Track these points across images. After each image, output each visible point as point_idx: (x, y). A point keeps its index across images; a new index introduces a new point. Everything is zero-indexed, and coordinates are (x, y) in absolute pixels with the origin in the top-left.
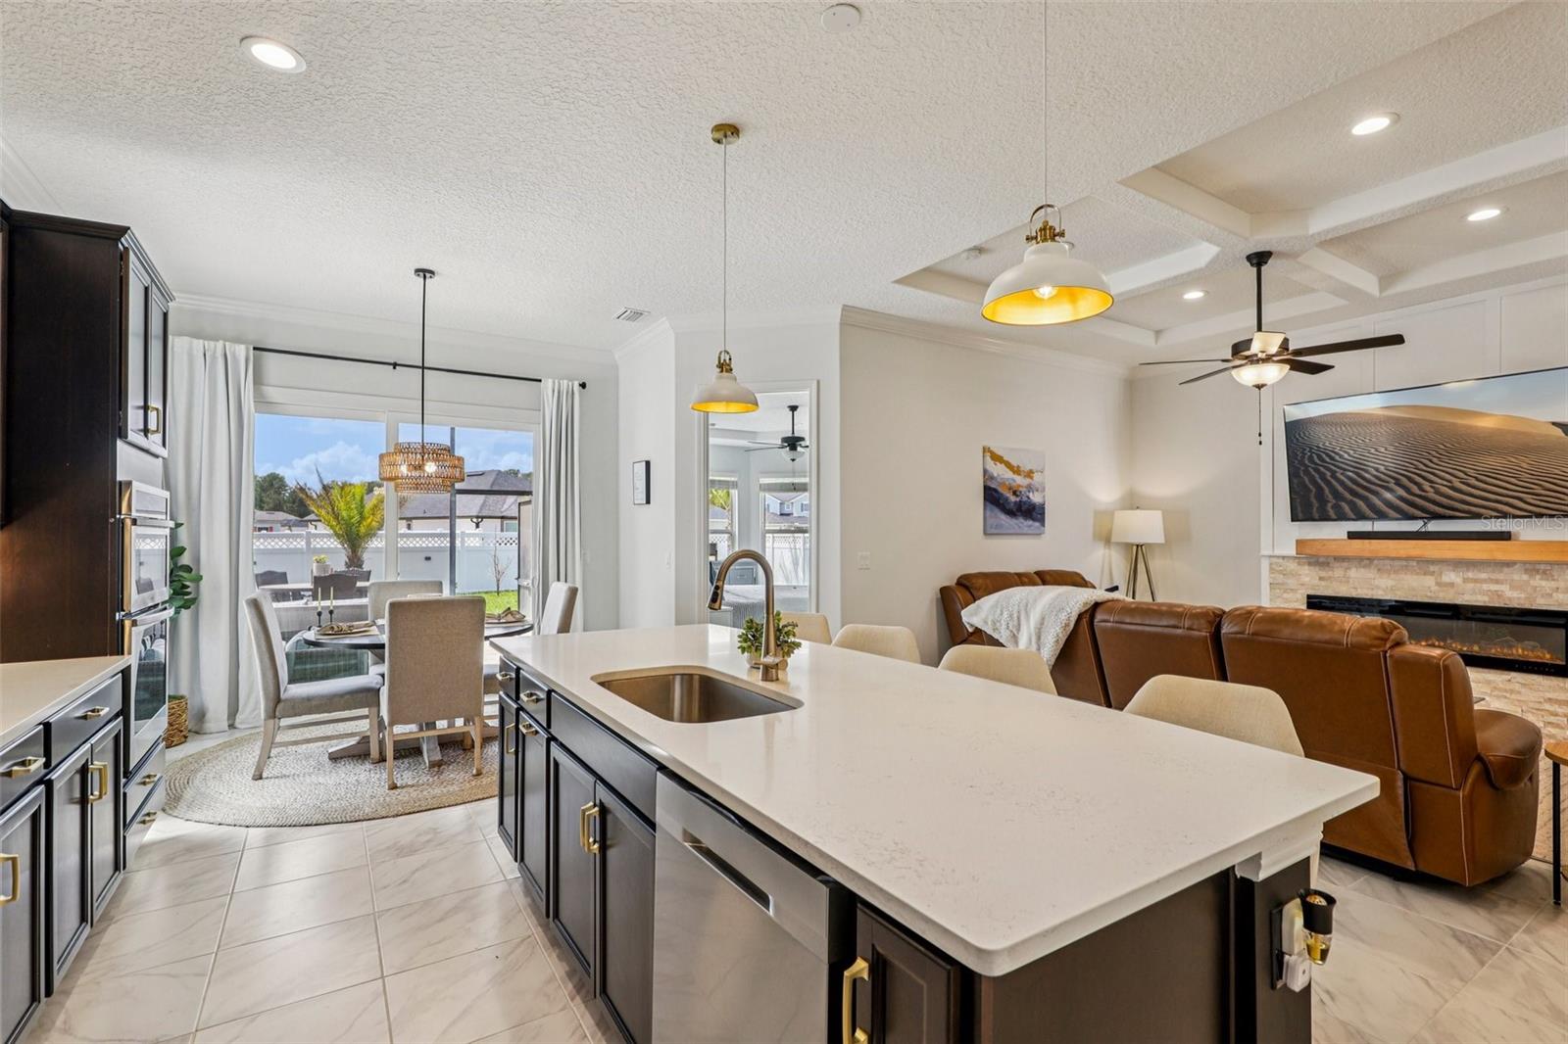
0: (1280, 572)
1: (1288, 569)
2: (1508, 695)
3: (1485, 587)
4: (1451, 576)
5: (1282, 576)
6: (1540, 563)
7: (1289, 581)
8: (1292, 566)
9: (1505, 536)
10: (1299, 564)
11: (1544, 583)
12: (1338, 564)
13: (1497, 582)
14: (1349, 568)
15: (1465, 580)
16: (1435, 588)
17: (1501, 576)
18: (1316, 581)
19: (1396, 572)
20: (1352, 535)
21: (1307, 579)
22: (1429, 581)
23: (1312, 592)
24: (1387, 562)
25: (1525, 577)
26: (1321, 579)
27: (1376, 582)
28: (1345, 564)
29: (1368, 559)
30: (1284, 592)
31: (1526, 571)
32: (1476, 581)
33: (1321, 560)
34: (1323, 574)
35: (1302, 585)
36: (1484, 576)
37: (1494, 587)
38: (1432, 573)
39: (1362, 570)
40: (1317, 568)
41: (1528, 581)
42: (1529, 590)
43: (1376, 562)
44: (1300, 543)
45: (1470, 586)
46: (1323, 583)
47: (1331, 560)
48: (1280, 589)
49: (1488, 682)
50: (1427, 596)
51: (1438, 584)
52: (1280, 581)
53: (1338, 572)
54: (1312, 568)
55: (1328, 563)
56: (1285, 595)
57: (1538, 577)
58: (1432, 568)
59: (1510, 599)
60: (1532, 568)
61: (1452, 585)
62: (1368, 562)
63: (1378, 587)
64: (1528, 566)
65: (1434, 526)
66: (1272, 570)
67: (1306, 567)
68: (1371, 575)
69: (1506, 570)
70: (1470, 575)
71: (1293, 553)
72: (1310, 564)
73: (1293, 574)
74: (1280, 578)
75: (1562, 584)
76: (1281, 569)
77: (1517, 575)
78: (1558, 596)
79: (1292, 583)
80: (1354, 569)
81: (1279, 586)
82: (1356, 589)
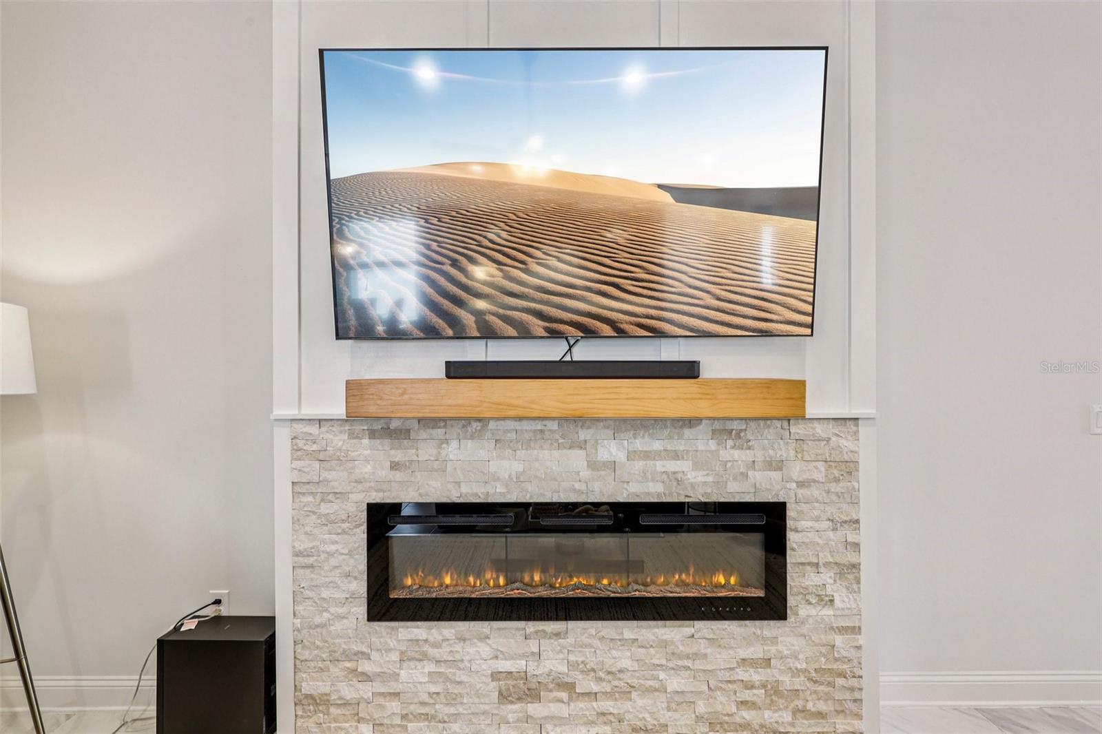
0: (312, 455)
2: (689, 663)
3: (660, 466)
4: (612, 449)
5: (316, 465)
7: (332, 475)
8: (338, 439)
9: (688, 370)
10: (352, 435)
11: (736, 454)
12: (423, 434)
13: (676, 456)
14: (447, 441)
15: (632, 455)
16: (586, 474)
17: (680, 446)
18: (384, 473)
19: (527, 445)
20: (456, 371)
21: (367, 470)
22: (577, 460)
23: (375, 498)
24: (512, 425)
25: (713, 445)
26: (395, 466)
28: (439, 434)
29: (479, 420)
30: (322, 501)
32: (646, 455)
33: (394, 424)
34: (398, 455)
35: (360, 482)
36: (657, 445)
37: (672, 466)
38: (582, 445)
39: (469, 444)
40: (387, 442)
41: (716, 453)
42: (719, 469)
43: (492, 425)
44: (354, 389)
45: (639, 465)
46: (398, 476)
48: (314, 495)
49: (665, 644)
50: (575, 490)
51: (592, 465)
53: (426, 452)
54: (377, 442)
55: (408, 431)
56: (324, 509)
57: (730, 443)
58: (584, 434)
59: (693, 486)
60: (725, 429)
61: (613, 466)
62: (475, 425)
64: (717, 425)
65: (586, 352)
66: (297, 452)
67: (366, 441)
68: (483, 454)
69: (687, 432)
70: (640, 444)
71: (340, 411)
73: (339, 460)
74: (313, 469)
75: (759, 455)
76: (315, 447)
77: (701, 441)
78: (757, 476)
79: (337, 478)
80: (454, 444)
81: (313, 488)
82: (458, 484)
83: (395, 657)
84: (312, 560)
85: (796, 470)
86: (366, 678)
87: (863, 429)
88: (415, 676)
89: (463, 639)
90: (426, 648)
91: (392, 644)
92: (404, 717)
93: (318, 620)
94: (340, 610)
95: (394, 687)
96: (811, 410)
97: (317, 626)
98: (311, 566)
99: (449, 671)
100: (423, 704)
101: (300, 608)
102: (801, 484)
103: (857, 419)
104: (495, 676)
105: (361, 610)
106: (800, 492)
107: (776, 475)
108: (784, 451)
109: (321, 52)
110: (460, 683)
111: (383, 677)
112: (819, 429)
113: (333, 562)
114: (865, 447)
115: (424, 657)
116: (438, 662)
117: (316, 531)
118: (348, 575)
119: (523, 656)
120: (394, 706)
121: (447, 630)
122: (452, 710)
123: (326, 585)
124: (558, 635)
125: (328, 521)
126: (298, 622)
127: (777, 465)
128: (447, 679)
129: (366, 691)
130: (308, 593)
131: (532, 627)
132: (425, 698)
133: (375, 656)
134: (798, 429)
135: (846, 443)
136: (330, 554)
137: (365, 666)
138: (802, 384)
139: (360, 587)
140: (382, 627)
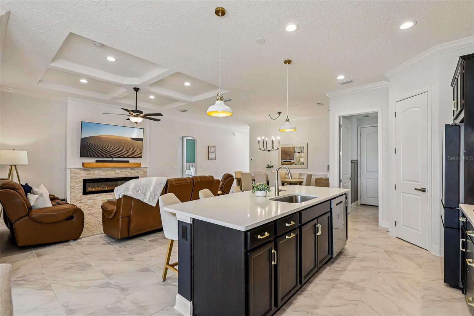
1: (77, 172)
3: (124, 173)
4: (118, 171)
6: (133, 167)
8: (78, 171)
9: (128, 162)
10: (80, 170)
11: (133, 171)
12: (92, 170)
13: (126, 172)
14: (95, 170)
15: (120, 172)
16: (115, 174)
17: (126, 170)
18: (85, 175)
19: (107, 171)
20: (97, 161)
21: (83, 175)
22: (114, 172)
23: (84, 178)
24: (104, 168)
25: (131, 170)
26: (87, 174)
27: (101, 174)
28: (94, 169)
30: (75, 179)
31: (131, 169)
32: (122, 172)
33: (87, 168)
34: (88, 173)
35: (81, 176)
36: (124, 171)
37: (125, 173)
38: (114, 171)
39: (98, 171)
40: (86, 171)
41: (131, 171)
42: (131, 173)
43: (102, 168)
44: (83, 164)
45: (121, 173)
46: (88, 175)
47: (90, 168)
48: (74, 178)
51: (115, 173)
52: (74, 176)
53: (92, 172)
54: (84, 171)
56: (76, 180)
58: (114, 169)
59: (128, 175)
61: (118, 173)
62: (100, 169)
63: (102, 175)
64: (131, 168)
65: (114, 159)
66: (71, 172)
67: (83, 171)
68: (100, 172)
69: (127, 169)
70: (121, 170)
71: (81, 167)
72: (84, 170)
73: (78, 173)
74: (74, 175)
75: (136, 171)
76: (74, 172)
77: (129, 170)
78: (136, 174)
79: (78, 176)
80: (96, 171)
81: (74, 177)
82: (97, 176)
83: (87, 199)
84: (73, 187)
85: (140, 173)
86: (82, 203)
87: (147, 168)
88: (90, 202)
89: (97, 196)
90: (92, 198)
91: (86, 198)
92: (88, 207)
93: (74, 196)
94: (78, 194)
95: (86, 203)
96: (142, 166)
97: (74, 197)
98: (73, 188)
99: (95, 201)
100: (91, 205)
101: (71, 194)
102: (141, 174)
103: (146, 167)
104: (102, 200)
105: (82, 194)
106: (141, 175)
107: (138, 174)
108: (139, 171)
109: (82, 122)
110: (96, 202)
111: (85, 202)
112: (143, 168)
113: (77, 187)
114: (147, 170)
115: (91, 199)
116: (93, 199)
117: (74, 183)
118: (79, 189)
119: (106, 197)
120: (87, 206)
121: (95, 195)
122: (95, 206)
123: (76, 191)
124: (110, 194)
125: (76, 182)
126: (71, 196)
127: (138, 172)
128: (95, 202)
129: (82, 204)
130: (73, 192)
131: (107, 194)
132: (91, 204)
133: (83, 200)
134: (140, 168)
135: (145, 170)
136: (77, 186)
137: (82, 201)
138: (141, 163)
139: (82, 191)
140: (85, 196)
